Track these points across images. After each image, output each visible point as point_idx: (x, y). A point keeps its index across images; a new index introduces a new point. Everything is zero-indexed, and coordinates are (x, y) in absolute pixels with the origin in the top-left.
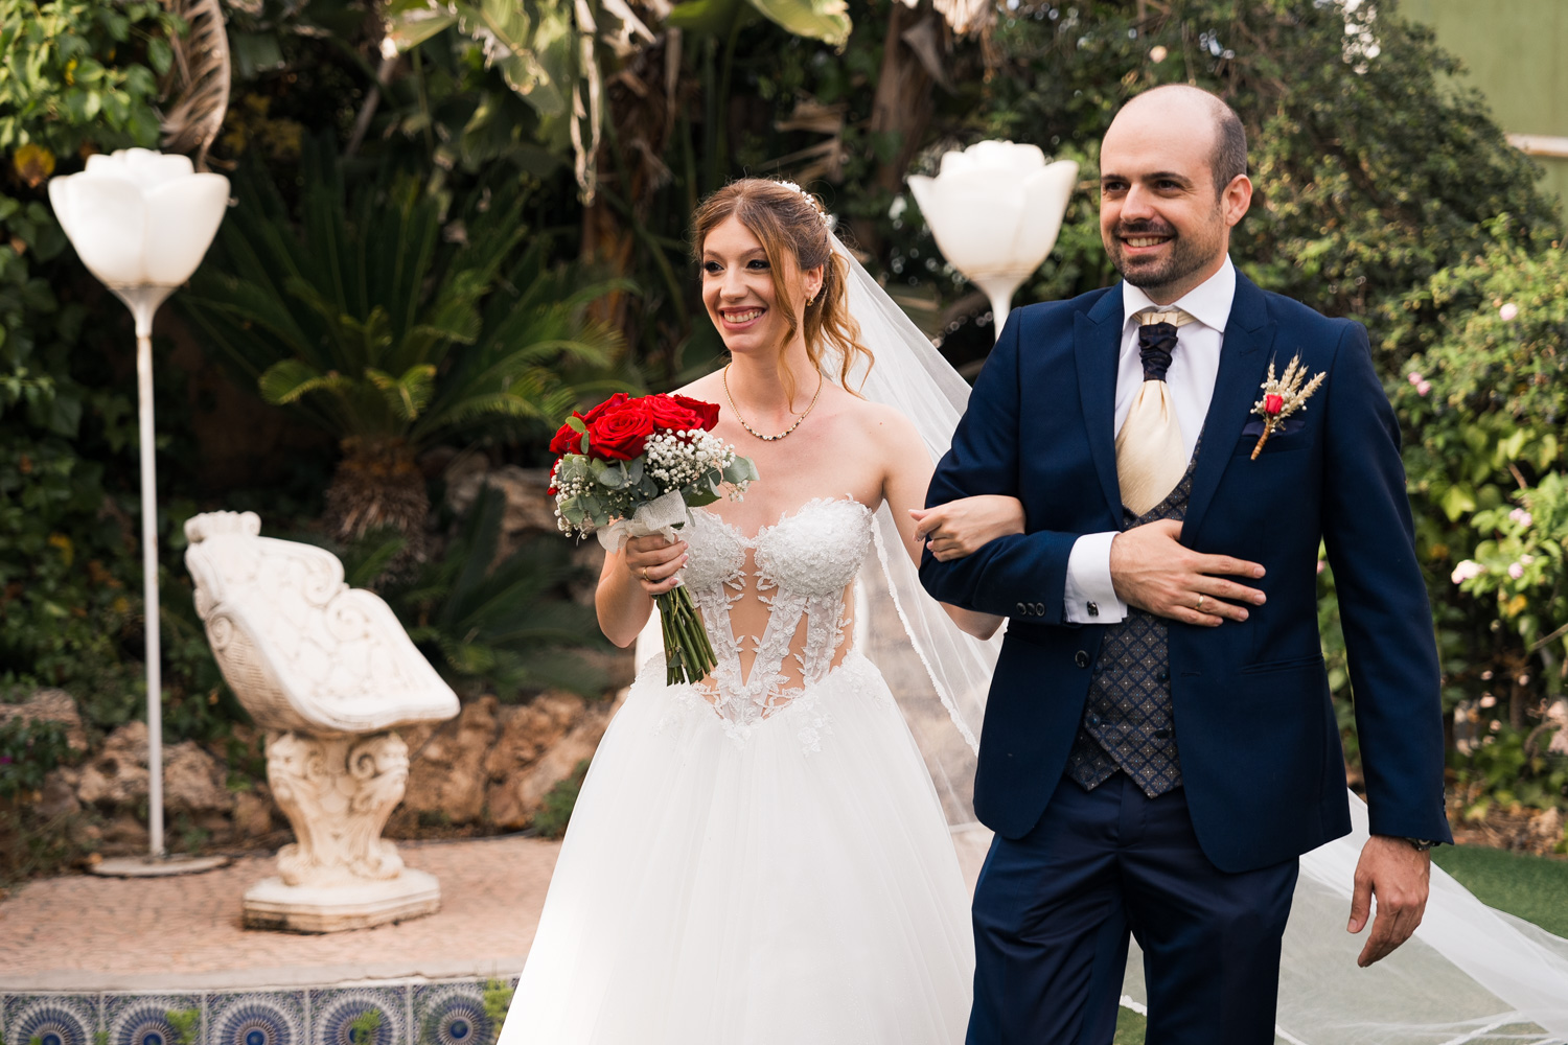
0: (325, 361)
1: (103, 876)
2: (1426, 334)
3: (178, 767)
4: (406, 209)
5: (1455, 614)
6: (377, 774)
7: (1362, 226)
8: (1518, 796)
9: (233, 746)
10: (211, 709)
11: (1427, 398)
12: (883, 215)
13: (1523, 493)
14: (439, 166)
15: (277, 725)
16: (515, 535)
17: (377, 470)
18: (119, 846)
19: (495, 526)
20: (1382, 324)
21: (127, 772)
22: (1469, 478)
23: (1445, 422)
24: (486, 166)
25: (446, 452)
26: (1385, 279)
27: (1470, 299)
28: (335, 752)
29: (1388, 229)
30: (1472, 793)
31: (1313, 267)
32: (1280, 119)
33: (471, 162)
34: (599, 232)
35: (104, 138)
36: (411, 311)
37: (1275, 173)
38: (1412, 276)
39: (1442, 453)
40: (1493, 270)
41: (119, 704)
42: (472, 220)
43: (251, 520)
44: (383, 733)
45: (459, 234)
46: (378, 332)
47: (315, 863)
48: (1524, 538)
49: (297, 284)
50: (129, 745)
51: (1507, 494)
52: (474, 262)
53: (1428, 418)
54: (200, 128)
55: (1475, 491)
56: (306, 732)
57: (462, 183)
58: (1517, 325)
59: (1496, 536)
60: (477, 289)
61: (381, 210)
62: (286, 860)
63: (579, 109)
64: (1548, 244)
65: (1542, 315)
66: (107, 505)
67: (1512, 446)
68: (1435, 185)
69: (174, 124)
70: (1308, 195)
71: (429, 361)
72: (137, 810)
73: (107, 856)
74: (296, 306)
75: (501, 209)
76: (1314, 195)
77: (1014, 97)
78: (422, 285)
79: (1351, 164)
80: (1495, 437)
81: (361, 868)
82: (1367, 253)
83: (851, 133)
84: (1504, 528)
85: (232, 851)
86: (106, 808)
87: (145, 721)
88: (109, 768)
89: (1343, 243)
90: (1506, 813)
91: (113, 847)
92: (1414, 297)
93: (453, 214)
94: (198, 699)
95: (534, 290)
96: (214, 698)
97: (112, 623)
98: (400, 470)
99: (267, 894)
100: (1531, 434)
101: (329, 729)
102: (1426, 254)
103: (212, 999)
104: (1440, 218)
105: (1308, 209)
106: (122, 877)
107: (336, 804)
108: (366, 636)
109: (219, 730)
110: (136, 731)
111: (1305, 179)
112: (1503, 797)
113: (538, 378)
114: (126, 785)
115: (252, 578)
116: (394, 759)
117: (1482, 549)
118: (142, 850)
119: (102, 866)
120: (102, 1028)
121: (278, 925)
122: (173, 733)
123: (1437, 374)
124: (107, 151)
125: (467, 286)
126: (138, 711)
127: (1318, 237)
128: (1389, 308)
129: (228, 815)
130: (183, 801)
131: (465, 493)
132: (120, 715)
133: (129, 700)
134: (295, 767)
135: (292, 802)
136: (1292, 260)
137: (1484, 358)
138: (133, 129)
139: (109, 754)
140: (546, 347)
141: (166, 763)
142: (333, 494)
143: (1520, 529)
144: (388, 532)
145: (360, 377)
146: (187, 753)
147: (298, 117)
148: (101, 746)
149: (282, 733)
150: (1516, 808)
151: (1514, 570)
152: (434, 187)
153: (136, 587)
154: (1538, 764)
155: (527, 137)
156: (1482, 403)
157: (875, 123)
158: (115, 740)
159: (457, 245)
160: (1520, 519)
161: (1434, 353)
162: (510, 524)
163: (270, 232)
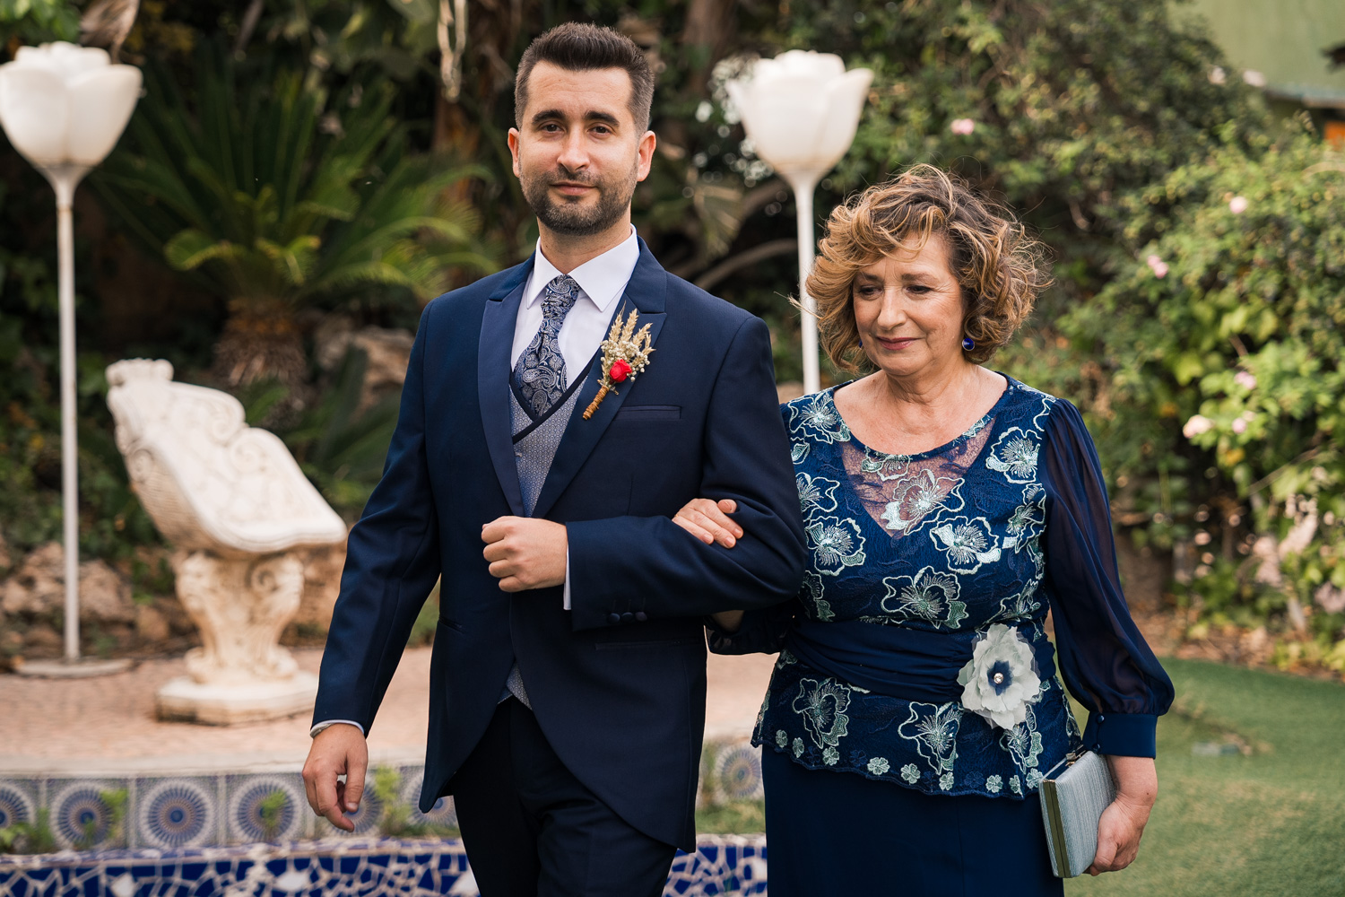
0: (218, 233)
1: (26, 676)
2: (1162, 224)
3: (90, 583)
4: (288, 103)
5: (1180, 463)
6: (275, 589)
7: (1108, 131)
8: (1231, 617)
9: (137, 566)
10: (118, 533)
11: (1165, 278)
12: (692, 117)
13: (1245, 360)
14: (316, 67)
15: (189, 544)
16: (378, 388)
17: (261, 328)
18: (37, 650)
19: (359, 379)
20: (1125, 214)
21: (44, 587)
22: (1197, 346)
23: (1177, 299)
24: (358, 66)
25: (315, 314)
26: (1125, 177)
27: (1200, 195)
28: (239, 570)
29: (1130, 135)
30: (1193, 614)
31: (1067, 166)
32: (1040, 39)
33: (346, 62)
34: (450, 128)
35: (30, 33)
36: (292, 189)
37: (1035, 85)
38: (1149, 174)
39: (1175, 327)
40: (1222, 170)
41: (37, 527)
42: (344, 113)
43: (163, 368)
44: (280, 554)
45: (333, 125)
46: (266, 209)
47: (221, 665)
48: (1245, 400)
49: (195, 165)
50: (46, 564)
51: (1231, 361)
52: (346, 150)
53: (1165, 296)
54: (112, 27)
55: (1203, 357)
56: (216, 552)
57: (336, 81)
58: (1243, 216)
59: (1221, 396)
60: (352, 172)
61: (265, 104)
62: (194, 662)
63: (446, 15)
64: (1266, 149)
65: (1265, 209)
66: (24, 356)
67: (1235, 321)
68: (1169, 98)
69: (90, 23)
70: (1064, 103)
71: (310, 232)
72: (54, 619)
73: (29, 658)
74: (193, 184)
75: (372, 103)
76: (1069, 104)
77: (810, 16)
78: (301, 167)
79: (1098, 76)
80: (1220, 312)
81: (260, 670)
82: (1113, 154)
83: (666, 45)
84: (1229, 388)
85: (138, 655)
86: (27, 617)
87: (61, 542)
88: (29, 583)
89: (1093, 146)
90: (1220, 632)
91: (32, 650)
92: (1152, 192)
93: (329, 107)
94: (106, 525)
95: (397, 175)
96: (120, 523)
97: (31, 456)
98: (281, 329)
99: (178, 692)
100: (1252, 310)
101: (234, 549)
102: (1162, 156)
103: (140, 781)
104: (1172, 126)
105: (1064, 116)
106: (43, 677)
107: (238, 614)
108: (263, 469)
109: (124, 551)
110: (52, 551)
111: (1059, 90)
112: (1219, 619)
113: (404, 251)
114: (44, 598)
115: (164, 418)
116: (291, 576)
117: (1207, 407)
118: (59, 653)
119: (23, 666)
120: (43, 806)
121: (189, 718)
122: (86, 553)
123: (1172, 258)
124: (35, 44)
125: (343, 171)
126: (56, 533)
127: (1070, 139)
128: (1131, 201)
129: (131, 625)
130: (93, 613)
131: (332, 350)
132: (38, 537)
133: (46, 525)
134: (205, 582)
135: (202, 612)
136: (1050, 158)
137: (1215, 245)
138: (58, 27)
139: (29, 570)
140: (411, 223)
141: (81, 578)
142: (223, 348)
143: (1244, 391)
144: (272, 383)
145: (250, 246)
146: (97, 571)
147: (189, 22)
148: (22, 563)
149: (191, 553)
150: (1229, 628)
151: (1238, 425)
152: (312, 82)
153: (52, 427)
154: (1247, 592)
155: (396, 43)
156: (1211, 282)
157: (687, 37)
158: (34, 558)
159: (331, 136)
160: (1245, 382)
161: (1170, 241)
162: (372, 378)
163: (171, 119)
